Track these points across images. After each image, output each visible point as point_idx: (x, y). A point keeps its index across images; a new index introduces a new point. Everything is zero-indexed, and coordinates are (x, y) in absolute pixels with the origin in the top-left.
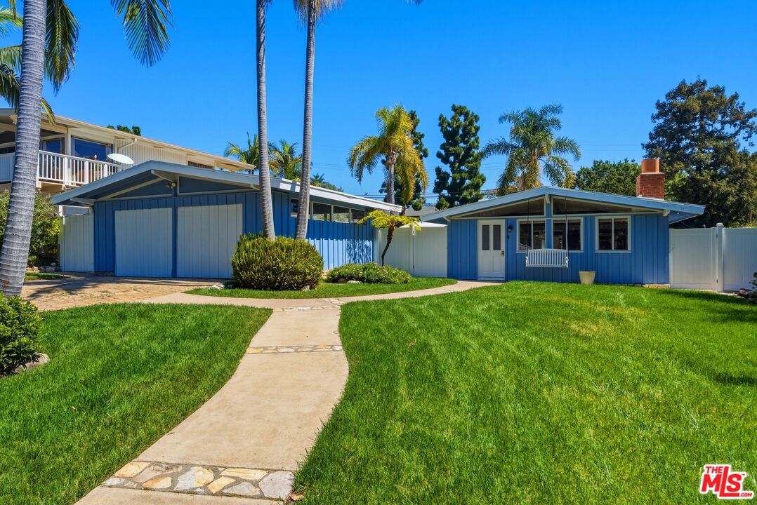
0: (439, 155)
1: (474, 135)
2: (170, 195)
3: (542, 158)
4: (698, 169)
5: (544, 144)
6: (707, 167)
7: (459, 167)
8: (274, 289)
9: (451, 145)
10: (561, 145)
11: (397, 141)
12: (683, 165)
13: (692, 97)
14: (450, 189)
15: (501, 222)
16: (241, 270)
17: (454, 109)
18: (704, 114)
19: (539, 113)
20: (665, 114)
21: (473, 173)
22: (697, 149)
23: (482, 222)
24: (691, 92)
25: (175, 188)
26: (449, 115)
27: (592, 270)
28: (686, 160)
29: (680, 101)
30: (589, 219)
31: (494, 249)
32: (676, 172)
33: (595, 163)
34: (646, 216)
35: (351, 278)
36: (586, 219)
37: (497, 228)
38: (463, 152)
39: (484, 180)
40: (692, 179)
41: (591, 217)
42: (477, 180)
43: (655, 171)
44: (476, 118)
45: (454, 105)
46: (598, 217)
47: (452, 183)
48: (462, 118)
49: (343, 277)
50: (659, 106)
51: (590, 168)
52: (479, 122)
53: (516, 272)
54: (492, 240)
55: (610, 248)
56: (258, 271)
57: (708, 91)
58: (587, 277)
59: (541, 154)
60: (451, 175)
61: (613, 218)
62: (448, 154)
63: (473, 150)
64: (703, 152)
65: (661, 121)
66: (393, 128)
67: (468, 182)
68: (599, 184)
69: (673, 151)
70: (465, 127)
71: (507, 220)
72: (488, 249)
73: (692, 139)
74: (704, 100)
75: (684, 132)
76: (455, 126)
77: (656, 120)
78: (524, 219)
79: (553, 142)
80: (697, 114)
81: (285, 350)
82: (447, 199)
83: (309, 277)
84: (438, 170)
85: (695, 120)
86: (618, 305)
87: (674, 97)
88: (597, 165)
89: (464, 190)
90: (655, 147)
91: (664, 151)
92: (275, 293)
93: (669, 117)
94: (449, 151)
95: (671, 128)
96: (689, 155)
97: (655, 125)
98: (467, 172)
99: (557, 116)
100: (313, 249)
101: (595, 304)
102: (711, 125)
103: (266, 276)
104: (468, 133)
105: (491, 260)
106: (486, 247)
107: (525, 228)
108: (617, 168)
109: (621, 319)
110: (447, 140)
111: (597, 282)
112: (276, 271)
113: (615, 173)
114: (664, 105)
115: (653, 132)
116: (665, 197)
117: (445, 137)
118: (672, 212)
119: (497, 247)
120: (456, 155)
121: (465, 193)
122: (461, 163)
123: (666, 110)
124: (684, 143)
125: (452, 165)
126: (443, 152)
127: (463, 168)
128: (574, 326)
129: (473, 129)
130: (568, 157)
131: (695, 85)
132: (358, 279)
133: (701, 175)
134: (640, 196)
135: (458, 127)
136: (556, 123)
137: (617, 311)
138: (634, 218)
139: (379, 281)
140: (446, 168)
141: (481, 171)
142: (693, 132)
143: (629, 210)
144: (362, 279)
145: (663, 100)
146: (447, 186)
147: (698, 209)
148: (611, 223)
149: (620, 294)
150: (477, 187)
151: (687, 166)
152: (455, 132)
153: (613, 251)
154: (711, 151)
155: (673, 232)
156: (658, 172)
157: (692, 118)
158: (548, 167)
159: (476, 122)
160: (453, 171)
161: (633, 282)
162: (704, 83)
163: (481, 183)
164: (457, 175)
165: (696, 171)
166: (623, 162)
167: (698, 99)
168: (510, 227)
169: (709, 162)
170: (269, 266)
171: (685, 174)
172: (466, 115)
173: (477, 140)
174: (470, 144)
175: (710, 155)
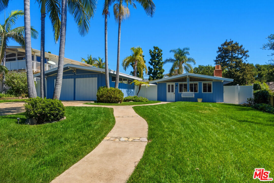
0: (149, 63)
1: (161, 56)
2: (73, 74)
3: (183, 64)
4: (231, 68)
5: (184, 60)
6: (233, 67)
7: (156, 67)
8: (110, 103)
9: (153, 59)
10: (189, 60)
11: (138, 58)
12: (226, 67)
13: (229, 46)
14: (153, 74)
15: (174, 84)
16: (100, 97)
17: (154, 48)
18: (233, 51)
19: (182, 50)
20: (221, 51)
21: (160, 68)
22: (230, 62)
23: (168, 84)
24: (228, 44)
25: (75, 72)
26: (153, 50)
27: (201, 98)
28: (227, 65)
29: (225, 47)
30: (200, 83)
31: (172, 92)
32: (224, 69)
33: (199, 66)
34: (217, 82)
35: (130, 100)
36: (199, 83)
37: (172, 86)
38: (157, 62)
39: (164, 71)
40: (229, 71)
41: (201, 82)
42: (162, 71)
43: (219, 69)
44: (161, 51)
45: (154, 46)
46: (203, 82)
47: (154, 72)
48: (157, 51)
49: (128, 100)
50: (219, 48)
51: (197, 67)
52: (162, 52)
53: (178, 99)
54: (171, 89)
55: (206, 92)
56: (106, 97)
57: (234, 44)
58: (200, 100)
59: (183, 63)
60: (153, 69)
61: (207, 83)
62: (152, 62)
63: (160, 61)
64: (232, 63)
65: (220, 53)
66: (136, 54)
67: (159, 71)
68: (201, 72)
69: (223, 62)
70: (158, 53)
71: (176, 83)
72: (170, 92)
73: (229, 59)
74: (233, 47)
75: (227, 57)
76: (154, 53)
77: (218, 53)
78: (181, 83)
79: (187, 59)
80: (230, 51)
81: (125, 117)
82: (152, 77)
83: (120, 99)
84: (149, 68)
85: (230, 53)
86: (211, 107)
87: (223, 46)
88: (200, 66)
89: (157, 74)
90: (218, 61)
91: (221, 62)
92: (111, 104)
93: (222, 52)
94: (153, 61)
95: (222, 55)
96: (228, 64)
97: (218, 54)
98: (158, 68)
99: (188, 51)
100: (121, 91)
101: (204, 106)
102: (235, 55)
103: (108, 99)
104: (159, 56)
105: (171, 95)
106: (169, 91)
107: (181, 85)
108: (206, 67)
109: (212, 110)
110: (152, 58)
111: (203, 101)
112: (111, 97)
113: (206, 69)
114: (220, 48)
115: (217, 56)
116: (222, 76)
117: (151, 57)
118: (224, 81)
119: (172, 91)
120: (155, 63)
121: (158, 75)
122: (157, 65)
123: (221, 50)
124: (226, 60)
125: (154, 66)
126: (151, 62)
127: (157, 67)
128: (200, 111)
129: (160, 54)
130: (191, 64)
131: (230, 42)
132: (132, 101)
133: (232, 70)
134: (215, 76)
135: (156, 54)
136: (187, 53)
137: (211, 108)
138: (213, 83)
139: (139, 101)
140: (152, 67)
141: (163, 68)
142: (229, 57)
143: (212, 80)
144: (134, 101)
145: (220, 46)
146: (152, 73)
147: (232, 80)
148: (206, 84)
149: (210, 104)
150: (162, 73)
151: (227, 67)
152: (155, 55)
153: (207, 93)
154: (235, 63)
155: (225, 87)
156: (220, 69)
157: (229, 52)
158: (185, 67)
159: (161, 52)
160: (154, 68)
161: (213, 101)
162: (232, 42)
163: (163, 72)
164: (155, 69)
165: (230, 69)
166: (208, 65)
167: (231, 46)
168: (177, 85)
169: (234, 66)
170: (109, 96)
171: (227, 70)
172: (158, 49)
173: (161, 58)
174: (160, 59)
175: (234, 64)
